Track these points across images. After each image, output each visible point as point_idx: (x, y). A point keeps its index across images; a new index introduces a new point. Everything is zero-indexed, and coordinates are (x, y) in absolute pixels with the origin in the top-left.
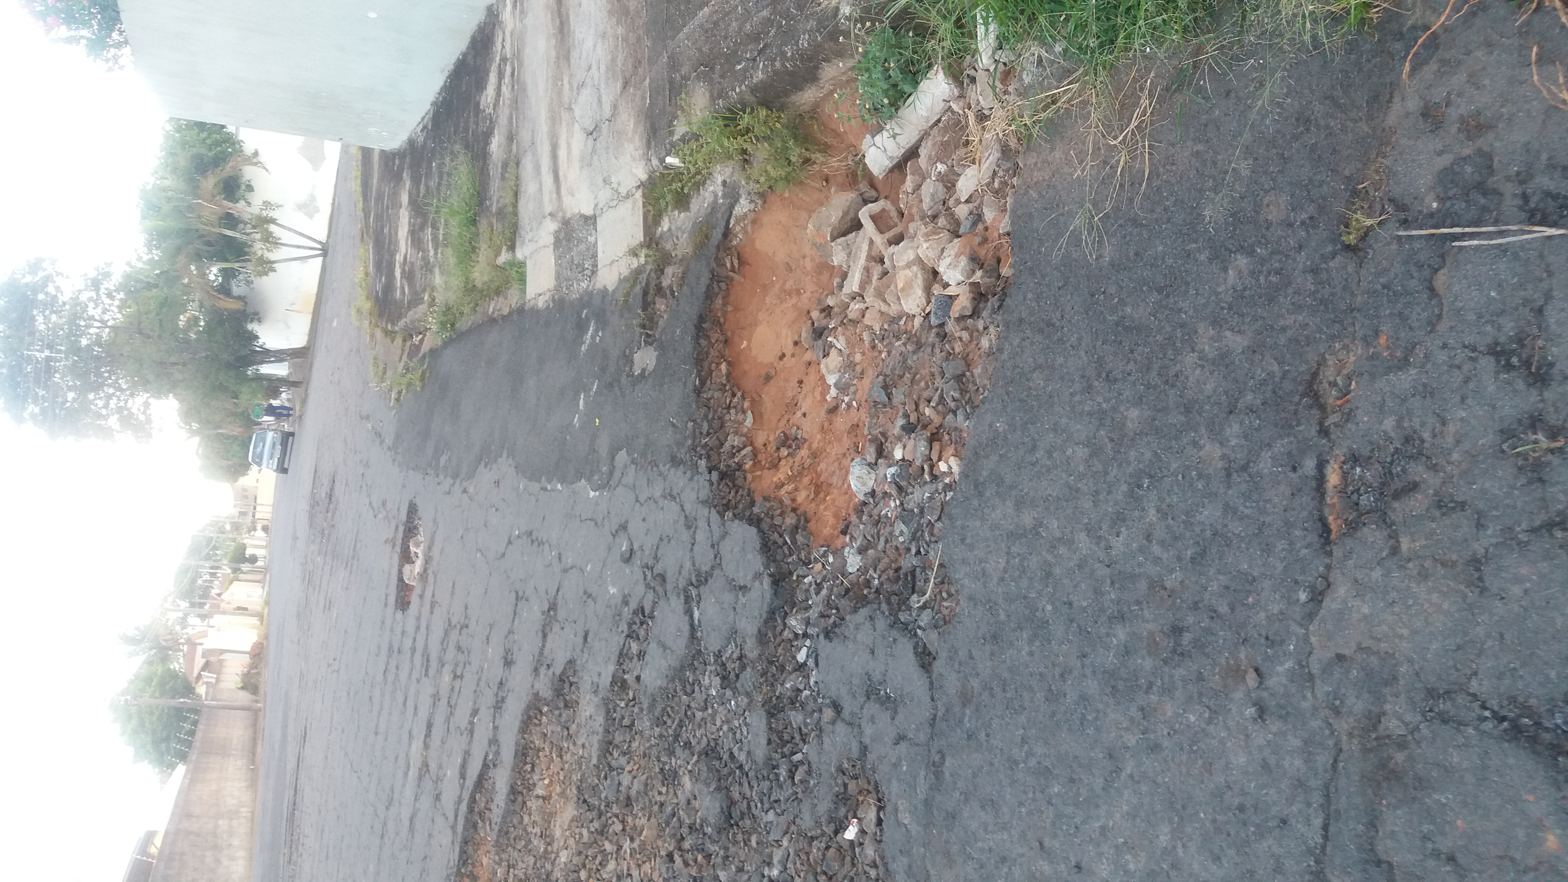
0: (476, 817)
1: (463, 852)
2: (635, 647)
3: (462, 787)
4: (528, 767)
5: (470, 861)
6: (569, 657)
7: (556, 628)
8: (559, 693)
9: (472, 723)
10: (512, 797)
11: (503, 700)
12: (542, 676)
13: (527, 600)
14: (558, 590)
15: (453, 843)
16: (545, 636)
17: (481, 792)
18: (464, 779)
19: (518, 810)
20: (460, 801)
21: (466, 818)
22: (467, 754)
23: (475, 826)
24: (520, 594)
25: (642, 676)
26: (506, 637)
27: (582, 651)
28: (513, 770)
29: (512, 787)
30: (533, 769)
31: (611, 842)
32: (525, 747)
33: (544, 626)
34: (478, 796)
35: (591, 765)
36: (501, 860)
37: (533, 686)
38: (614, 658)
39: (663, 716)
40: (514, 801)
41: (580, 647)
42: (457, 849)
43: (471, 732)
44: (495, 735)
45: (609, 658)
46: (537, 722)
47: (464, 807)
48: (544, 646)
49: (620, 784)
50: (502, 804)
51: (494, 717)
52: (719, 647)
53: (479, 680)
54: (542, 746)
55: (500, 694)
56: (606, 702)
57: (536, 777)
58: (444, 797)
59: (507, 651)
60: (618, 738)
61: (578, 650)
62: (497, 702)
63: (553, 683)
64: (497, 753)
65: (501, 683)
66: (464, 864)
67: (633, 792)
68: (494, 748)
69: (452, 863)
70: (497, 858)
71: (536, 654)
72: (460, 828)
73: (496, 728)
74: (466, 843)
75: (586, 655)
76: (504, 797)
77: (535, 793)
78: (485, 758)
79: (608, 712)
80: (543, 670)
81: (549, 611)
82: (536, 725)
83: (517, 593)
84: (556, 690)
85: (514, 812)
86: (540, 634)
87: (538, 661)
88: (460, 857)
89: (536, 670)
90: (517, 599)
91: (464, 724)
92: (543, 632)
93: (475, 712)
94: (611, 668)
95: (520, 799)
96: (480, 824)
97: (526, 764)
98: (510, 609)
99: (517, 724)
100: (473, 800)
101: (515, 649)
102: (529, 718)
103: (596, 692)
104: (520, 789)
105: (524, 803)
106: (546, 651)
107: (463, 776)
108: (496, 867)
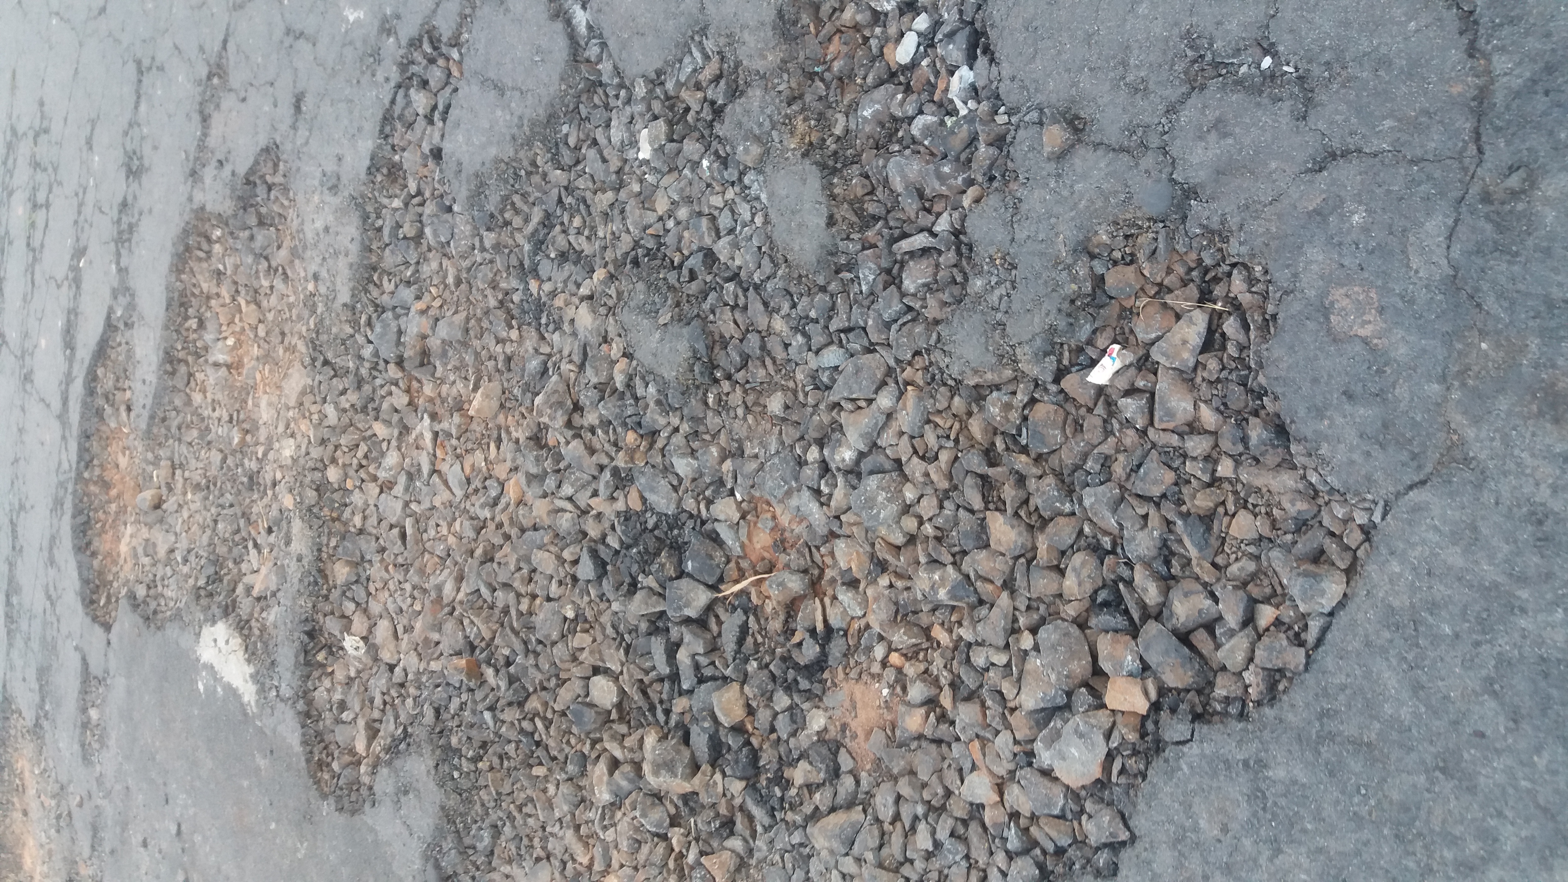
0: (101, 402)
1: (83, 450)
2: (420, 101)
3: (71, 360)
4: (193, 323)
5: (95, 462)
6: (263, 141)
7: (228, 101)
8: (245, 203)
9: (75, 269)
10: (168, 367)
11: (131, 228)
12: (208, 180)
13: (161, 69)
14: (225, 42)
15: (64, 438)
16: (205, 119)
17: (104, 366)
18: (73, 349)
19: (180, 385)
20: (69, 379)
21: (84, 404)
22: (72, 315)
23: (99, 413)
24: (146, 62)
25: (447, 147)
26: (126, 133)
27: (294, 127)
28: (166, 327)
29: (167, 353)
30: (201, 324)
31: (388, 423)
32: (183, 294)
33: (201, 104)
34: (100, 372)
35: (338, 305)
36: (157, 458)
37: (190, 199)
38: (371, 126)
39: (502, 212)
40: (173, 373)
41: (289, 121)
42: (73, 446)
43: (77, 282)
44: (122, 281)
45: (360, 129)
46: (201, 254)
47: (78, 388)
48: (205, 135)
49: (400, 333)
50: (152, 378)
51: (118, 255)
52: (659, 64)
53: (81, 205)
54: (214, 290)
55: (125, 219)
56: (358, 203)
57: (209, 337)
58: (39, 377)
59: (131, 156)
60: (390, 259)
61: (284, 127)
62: (120, 233)
63: (233, 190)
64: (131, 307)
65: (124, 205)
66: (87, 467)
67: (434, 343)
68: (123, 300)
69: (66, 466)
70: (150, 456)
71: (192, 149)
72: (74, 416)
73: (122, 271)
74: (88, 437)
75: (303, 133)
76: (154, 367)
77: (211, 360)
78: (109, 317)
79: (365, 217)
80: (209, 173)
81: (209, 77)
82: (200, 260)
83: (139, 63)
84: (240, 198)
85: (175, 389)
86: (196, 118)
87: (197, 159)
88: (80, 458)
89: (194, 175)
90: (140, 72)
91: (61, 271)
92: (201, 112)
93: (80, 252)
94: (367, 145)
95: (183, 369)
96: (108, 410)
97: (186, 318)
98: (128, 90)
99: (165, 261)
100: (92, 378)
101: (147, 150)
102: (188, 249)
103: (334, 189)
104: (181, 355)
105: (191, 375)
106: (212, 141)
107: (69, 343)
108: (150, 468)
